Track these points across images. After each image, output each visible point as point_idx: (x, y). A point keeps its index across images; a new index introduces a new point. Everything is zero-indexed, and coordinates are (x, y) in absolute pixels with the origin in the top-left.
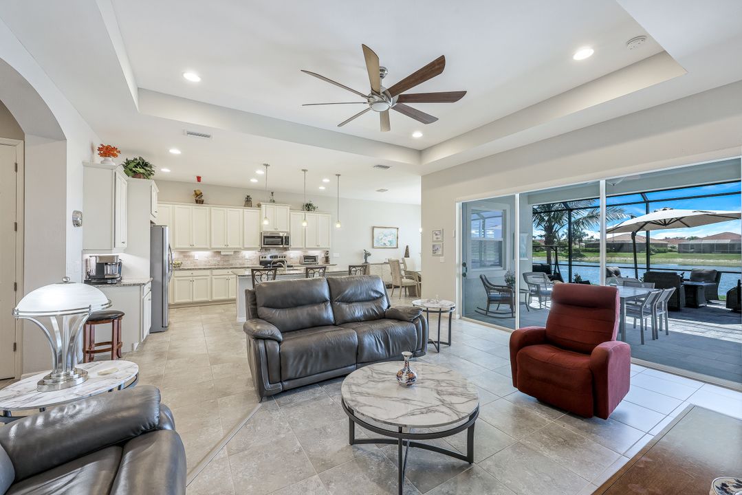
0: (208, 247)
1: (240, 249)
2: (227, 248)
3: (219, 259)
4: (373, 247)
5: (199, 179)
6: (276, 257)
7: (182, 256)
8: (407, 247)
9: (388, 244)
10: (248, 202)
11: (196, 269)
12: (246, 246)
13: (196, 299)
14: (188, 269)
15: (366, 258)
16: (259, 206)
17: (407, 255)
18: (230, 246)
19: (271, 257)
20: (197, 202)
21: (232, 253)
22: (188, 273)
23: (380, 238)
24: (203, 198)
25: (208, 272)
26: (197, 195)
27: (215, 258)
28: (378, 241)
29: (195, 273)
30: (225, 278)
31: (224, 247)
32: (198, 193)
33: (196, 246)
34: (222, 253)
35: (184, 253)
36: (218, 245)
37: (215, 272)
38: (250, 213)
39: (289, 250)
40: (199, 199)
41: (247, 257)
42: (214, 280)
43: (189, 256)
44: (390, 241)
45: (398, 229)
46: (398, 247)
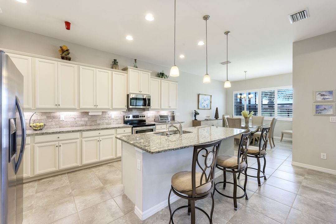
0: (77, 107)
1: (109, 109)
2: (96, 108)
3: (86, 119)
4: (198, 108)
5: (68, 25)
6: (137, 116)
7: (44, 117)
8: (217, 109)
9: (206, 106)
10: (115, 64)
11: (63, 132)
12: (114, 107)
13: (63, 167)
14: (53, 133)
15: (195, 116)
16: (125, 69)
18: (98, 107)
19: (134, 117)
20: (63, 58)
21: (100, 114)
22: (55, 137)
23: (202, 102)
24: (70, 56)
25: (78, 135)
26: (63, 51)
27: (83, 119)
28: (201, 105)
29: (62, 136)
30: (96, 140)
31: (93, 107)
32: (65, 49)
33: (61, 106)
34: (90, 114)
35: (48, 114)
36: (87, 104)
37: (85, 134)
38: (117, 76)
39: (149, 110)
40: (65, 55)
41: (113, 117)
42: (84, 143)
43: (54, 117)
44: (207, 104)
45: (211, 96)
46: (211, 109)
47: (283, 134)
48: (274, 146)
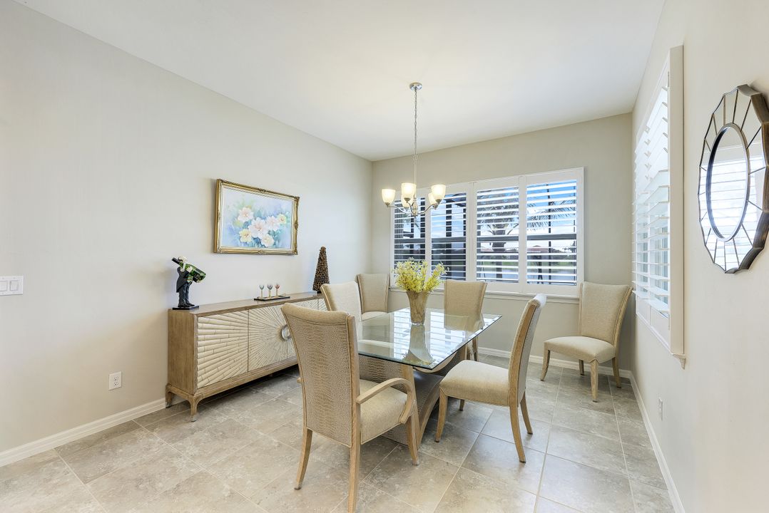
4: (215, 249)
8: (323, 251)
9: (268, 242)
15: (182, 287)
17: (321, 277)
23: (242, 219)
28: (233, 232)
44: (273, 234)
45: (297, 199)
46: (296, 251)
47: (549, 351)
48: (530, 433)
